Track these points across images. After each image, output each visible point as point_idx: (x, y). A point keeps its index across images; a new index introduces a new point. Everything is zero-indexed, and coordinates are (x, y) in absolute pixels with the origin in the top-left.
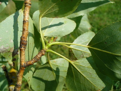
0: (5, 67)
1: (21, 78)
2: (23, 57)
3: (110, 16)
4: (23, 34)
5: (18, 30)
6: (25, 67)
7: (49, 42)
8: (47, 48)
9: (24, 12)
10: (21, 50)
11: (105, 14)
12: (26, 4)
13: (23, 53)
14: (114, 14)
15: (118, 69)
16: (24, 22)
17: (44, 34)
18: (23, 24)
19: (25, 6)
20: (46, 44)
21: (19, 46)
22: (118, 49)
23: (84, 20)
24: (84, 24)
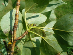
0: (5, 41)
1: (14, 47)
2: (15, 35)
3: (64, 10)
4: (15, 21)
5: (12, 19)
6: (16, 41)
7: (30, 27)
8: (29, 30)
9: (16, 9)
10: (14, 31)
11: (61, 8)
12: (17, 4)
13: (15, 33)
14: (66, 8)
15: (71, 40)
16: (16, 15)
17: (27, 22)
18: (16, 16)
19: (17, 6)
20: (28, 28)
21: (13, 28)
22: (70, 29)
23: (53, 14)
24: (52, 16)
